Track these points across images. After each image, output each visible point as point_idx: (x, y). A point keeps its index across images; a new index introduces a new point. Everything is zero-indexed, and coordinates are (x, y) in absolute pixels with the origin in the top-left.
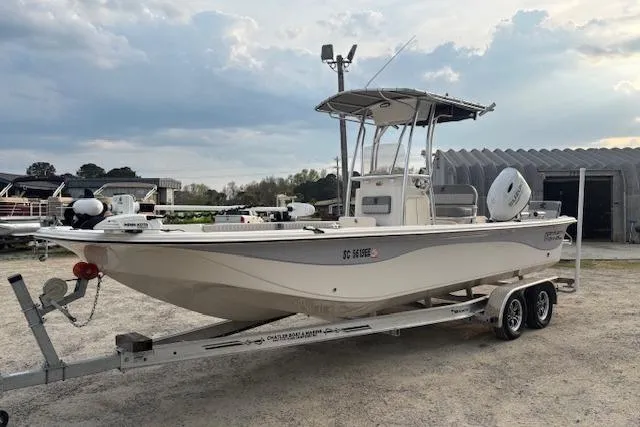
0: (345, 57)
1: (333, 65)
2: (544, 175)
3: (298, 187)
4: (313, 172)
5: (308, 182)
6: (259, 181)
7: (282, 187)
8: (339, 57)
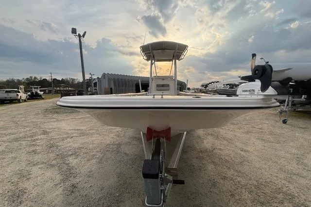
0: (82, 34)
1: (77, 37)
2: (136, 82)
3: (28, 83)
4: (35, 78)
5: (34, 81)
6: (5, 80)
7: (19, 82)
8: (79, 34)
